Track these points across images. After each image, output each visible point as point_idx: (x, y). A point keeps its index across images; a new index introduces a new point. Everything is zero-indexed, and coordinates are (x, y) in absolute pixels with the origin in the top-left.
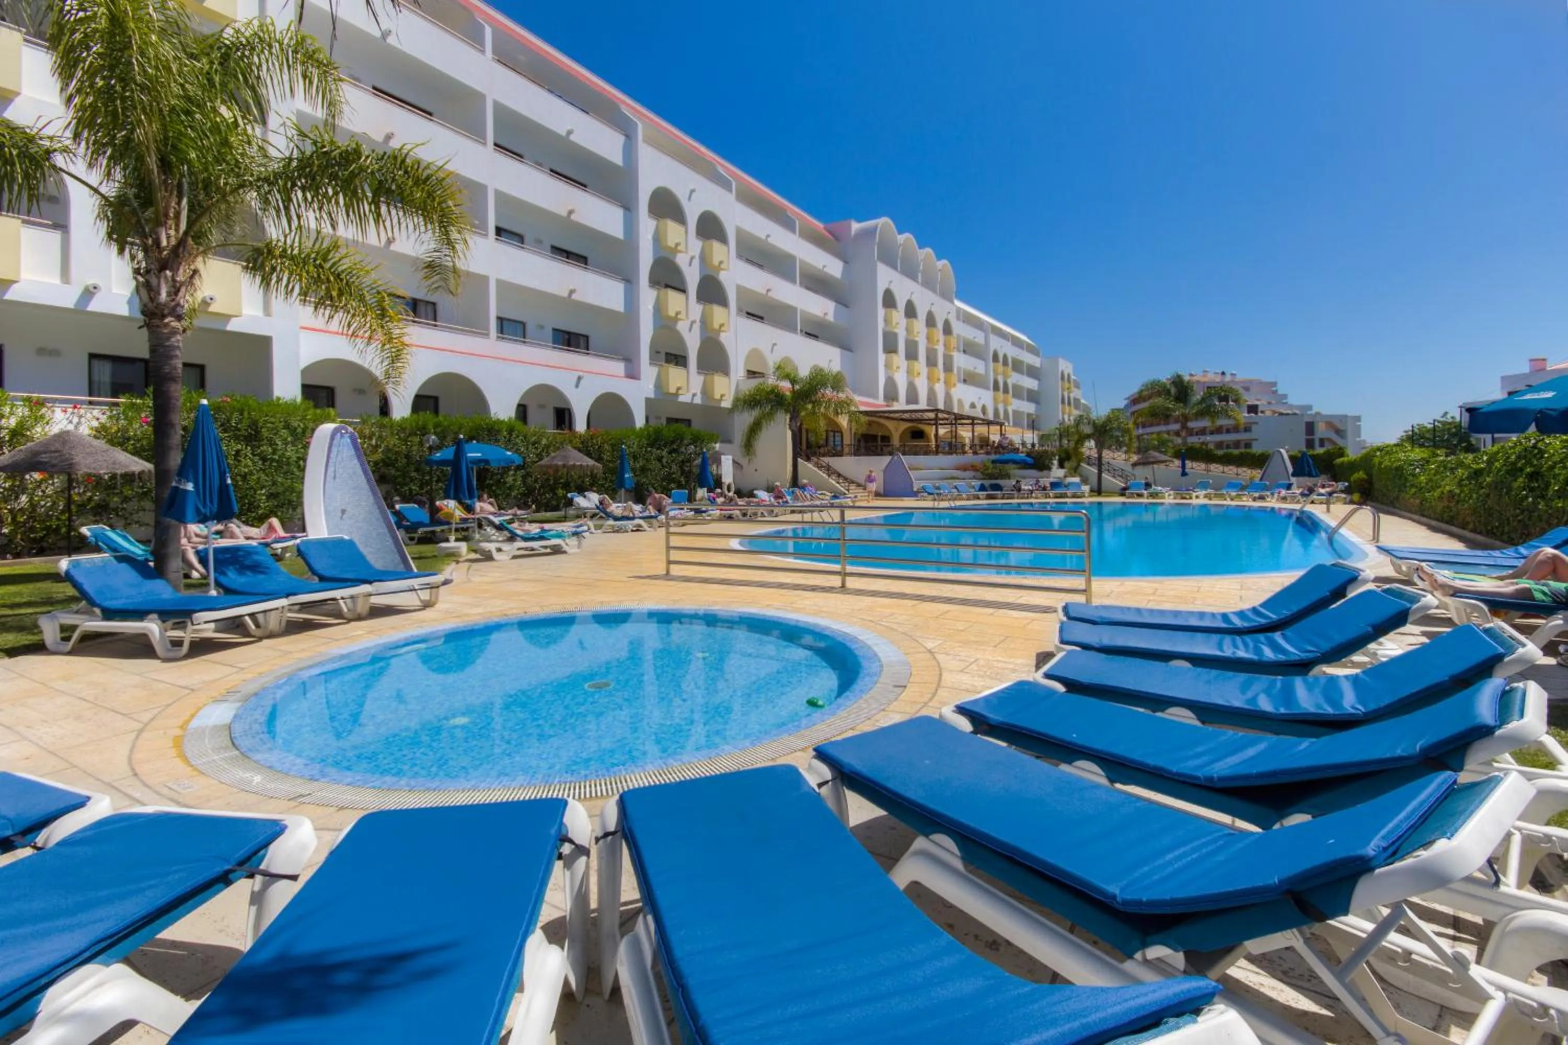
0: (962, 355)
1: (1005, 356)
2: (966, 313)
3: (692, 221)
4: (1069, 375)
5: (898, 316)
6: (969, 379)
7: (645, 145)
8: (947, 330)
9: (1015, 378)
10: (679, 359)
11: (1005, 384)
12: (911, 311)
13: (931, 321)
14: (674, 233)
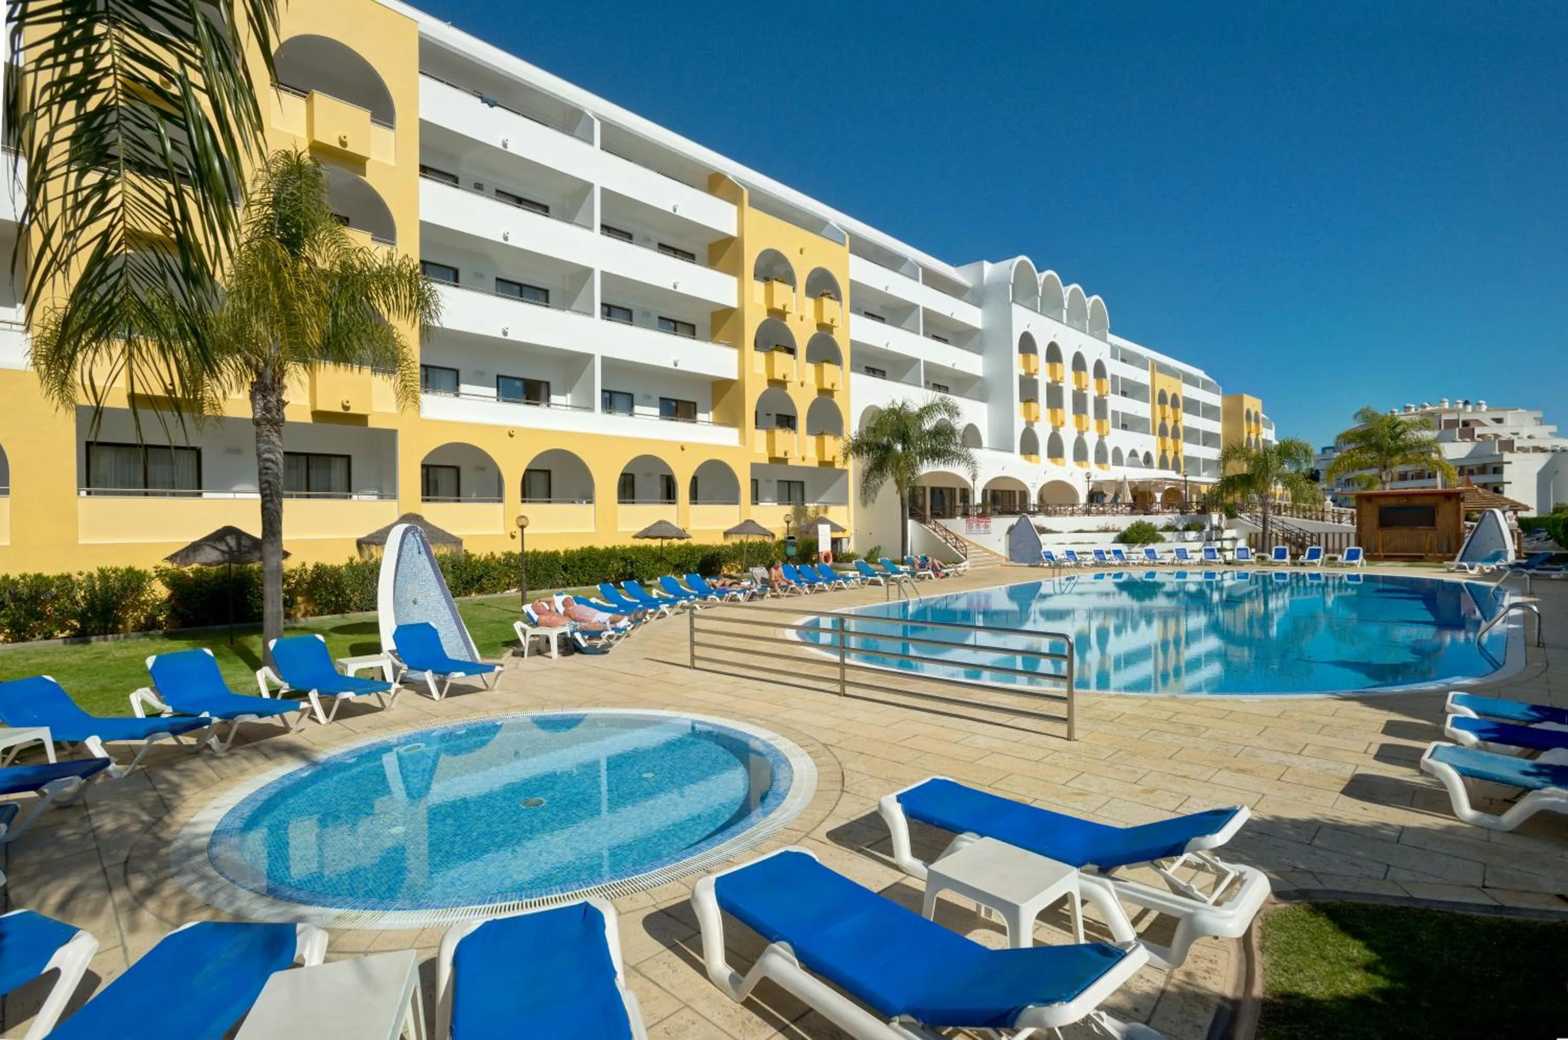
0: (1120, 398)
1: (1175, 397)
2: (1124, 351)
3: (802, 279)
4: (1256, 413)
5: (1040, 361)
6: (1128, 423)
7: (751, 208)
8: (1100, 370)
9: (1188, 420)
10: (787, 421)
11: (1175, 428)
12: (1054, 354)
13: (1079, 363)
14: (782, 294)
